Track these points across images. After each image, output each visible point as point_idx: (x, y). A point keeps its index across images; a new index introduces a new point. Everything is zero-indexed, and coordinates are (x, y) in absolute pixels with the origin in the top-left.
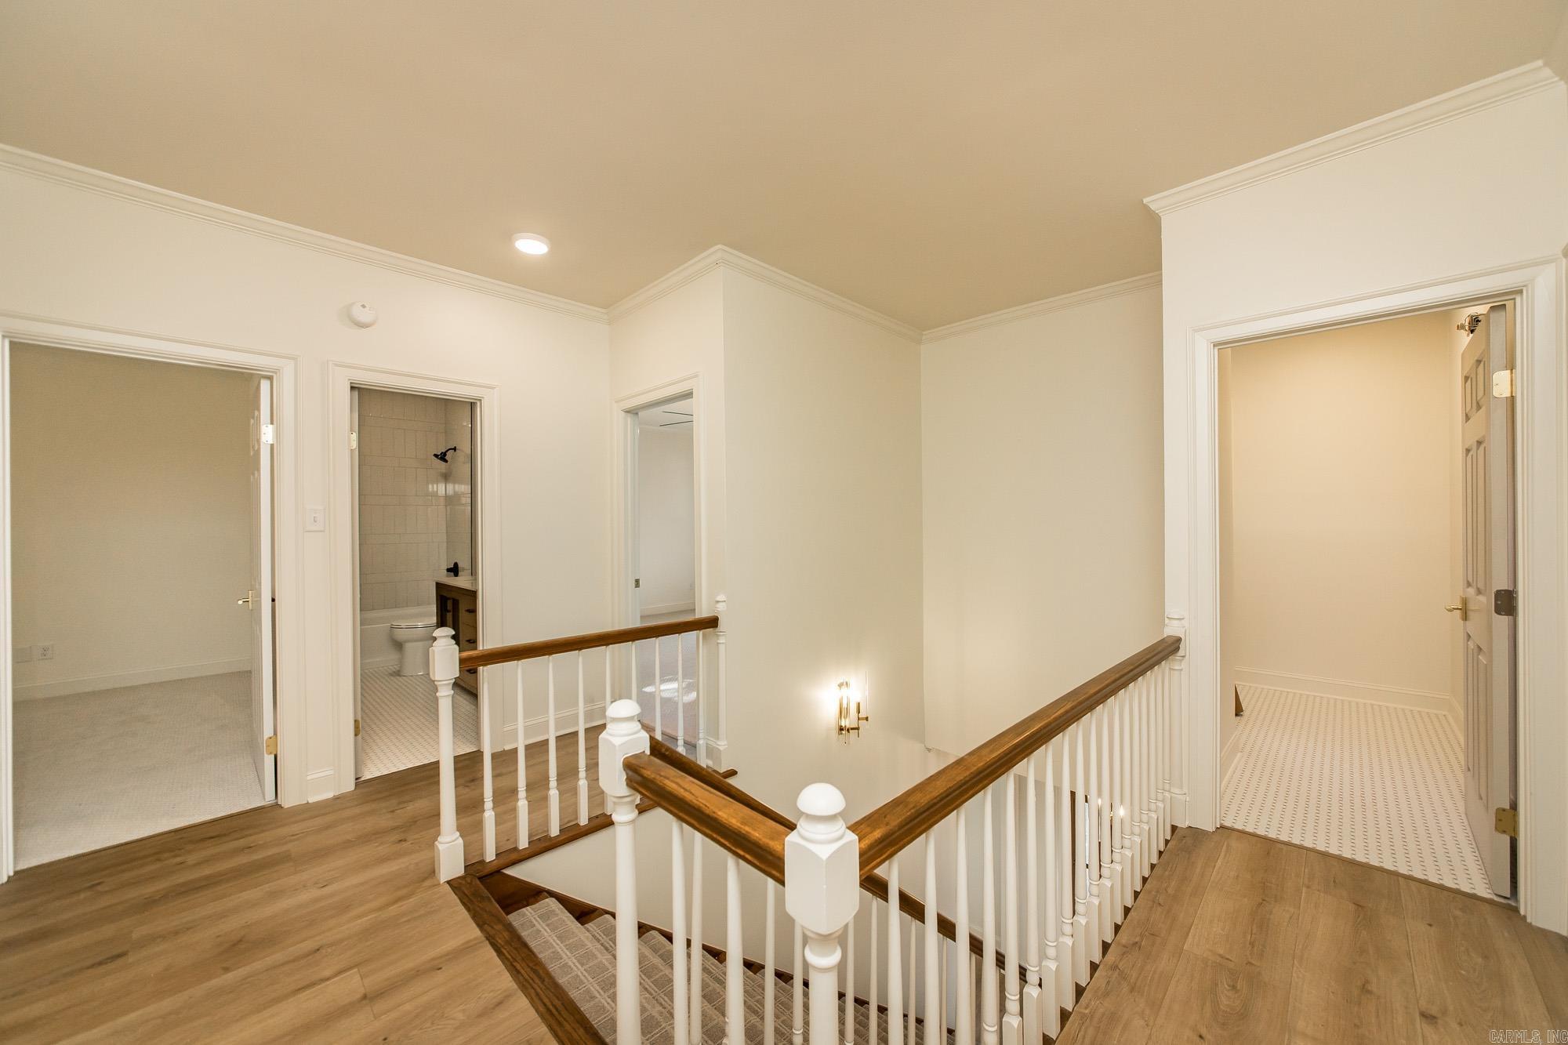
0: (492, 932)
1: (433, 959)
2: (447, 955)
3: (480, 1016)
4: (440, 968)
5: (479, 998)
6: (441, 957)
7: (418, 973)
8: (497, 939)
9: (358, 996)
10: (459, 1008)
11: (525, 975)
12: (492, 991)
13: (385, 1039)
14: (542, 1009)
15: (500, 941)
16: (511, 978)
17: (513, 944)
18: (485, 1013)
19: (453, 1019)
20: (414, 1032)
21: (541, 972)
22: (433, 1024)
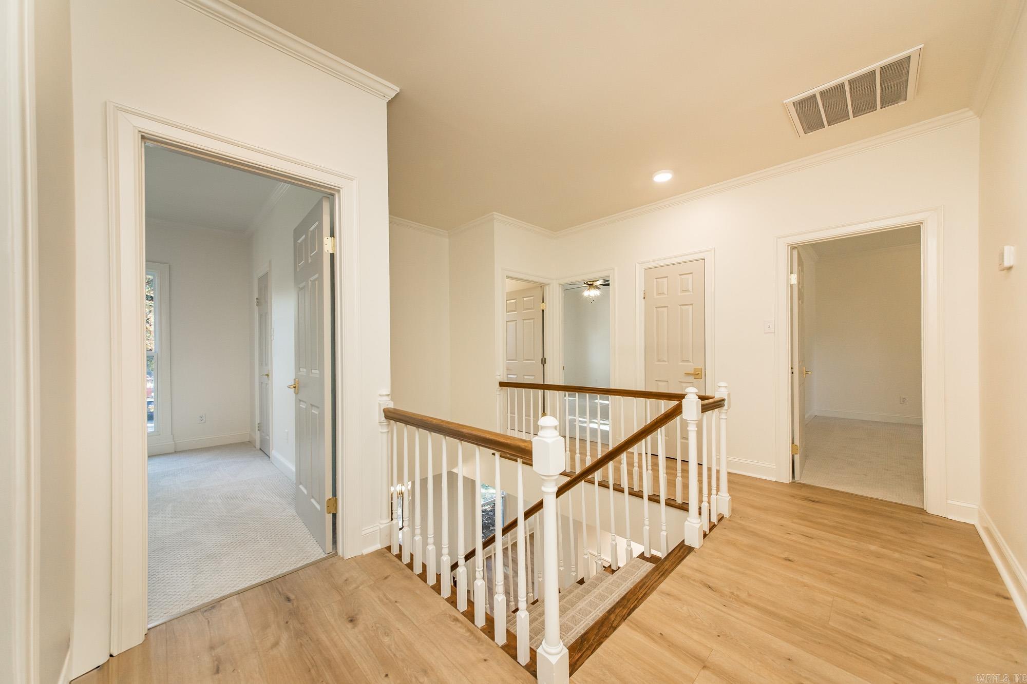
0: (619, 619)
1: (656, 642)
2: (649, 636)
3: (680, 600)
4: (661, 634)
5: (670, 604)
6: (652, 639)
7: (672, 646)
8: (624, 613)
9: (707, 672)
10: (681, 611)
11: (646, 590)
12: (663, 601)
13: (719, 636)
14: (662, 578)
15: (625, 611)
16: (651, 595)
17: (625, 604)
18: (678, 599)
19: (689, 611)
20: (707, 624)
21: (640, 585)
22: (696, 618)
